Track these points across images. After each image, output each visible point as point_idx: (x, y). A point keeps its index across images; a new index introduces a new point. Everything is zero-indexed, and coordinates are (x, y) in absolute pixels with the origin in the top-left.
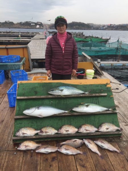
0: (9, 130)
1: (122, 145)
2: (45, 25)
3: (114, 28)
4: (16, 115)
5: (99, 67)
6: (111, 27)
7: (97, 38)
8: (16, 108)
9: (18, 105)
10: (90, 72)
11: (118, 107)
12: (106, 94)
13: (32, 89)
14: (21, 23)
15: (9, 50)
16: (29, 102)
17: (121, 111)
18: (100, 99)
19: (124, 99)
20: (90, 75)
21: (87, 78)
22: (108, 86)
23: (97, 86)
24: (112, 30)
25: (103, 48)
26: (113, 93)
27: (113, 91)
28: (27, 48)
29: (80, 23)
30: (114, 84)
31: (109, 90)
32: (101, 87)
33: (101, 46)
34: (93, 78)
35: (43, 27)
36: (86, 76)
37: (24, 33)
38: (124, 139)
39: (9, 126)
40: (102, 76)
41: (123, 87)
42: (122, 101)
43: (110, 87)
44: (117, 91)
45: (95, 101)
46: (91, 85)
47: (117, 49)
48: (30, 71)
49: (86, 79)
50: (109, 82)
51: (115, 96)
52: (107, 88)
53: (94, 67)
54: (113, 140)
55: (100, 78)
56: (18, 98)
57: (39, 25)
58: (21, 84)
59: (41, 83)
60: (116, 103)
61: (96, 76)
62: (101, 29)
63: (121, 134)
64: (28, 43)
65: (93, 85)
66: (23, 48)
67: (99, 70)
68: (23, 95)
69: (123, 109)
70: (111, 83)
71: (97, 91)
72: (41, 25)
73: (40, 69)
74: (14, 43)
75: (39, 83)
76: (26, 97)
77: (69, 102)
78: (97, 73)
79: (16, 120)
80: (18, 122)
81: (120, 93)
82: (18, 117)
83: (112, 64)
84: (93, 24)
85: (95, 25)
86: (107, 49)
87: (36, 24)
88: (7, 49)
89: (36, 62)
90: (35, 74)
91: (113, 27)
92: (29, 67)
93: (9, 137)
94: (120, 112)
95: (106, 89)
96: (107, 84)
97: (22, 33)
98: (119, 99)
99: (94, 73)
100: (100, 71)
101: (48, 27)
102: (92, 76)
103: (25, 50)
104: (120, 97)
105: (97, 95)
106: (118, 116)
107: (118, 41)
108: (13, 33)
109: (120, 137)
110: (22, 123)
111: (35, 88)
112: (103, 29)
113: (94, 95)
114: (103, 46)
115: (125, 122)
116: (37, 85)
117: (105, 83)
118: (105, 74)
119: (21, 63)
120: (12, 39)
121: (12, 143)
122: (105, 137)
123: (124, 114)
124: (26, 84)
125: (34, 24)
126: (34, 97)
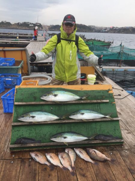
0: (6, 138)
1: (123, 153)
2: (45, 26)
3: (117, 31)
4: (14, 122)
5: (101, 72)
6: (114, 30)
7: (99, 41)
8: (14, 114)
9: (16, 111)
10: (92, 77)
11: (120, 114)
12: (108, 101)
13: (31, 94)
14: (19, 23)
15: (7, 53)
16: (28, 109)
17: (124, 119)
18: (102, 105)
19: (126, 106)
20: (91, 80)
21: (89, 83)
22: (110, 92)
23: (99, 92)
24: (114, 32)
25: (105, 52)
26: (115, 100)
27: (115, 97)
28: (25, 51)
29: (81, 25)
30: (116, 90)
31: (111, 97)
32: (103, 93)
33: (104, 50)
34: (95, 83)
35: (42, 28)
36: (87, 81)
37: (22, 34)
38: (126, 148)
39: (6, 133)
40: (104, 82)
41: (125, 93)
42: (124, 107)
43: (113, 94)
44: (119, 97)
45: (97, 108)
46: (93, 91)
47: (119, 53)
48: (28, 75)
49: (87, 84)
50: (111, 88)
51: (117, 102)
52: (110, 94)
53: (96, 71)
54: (115, 149)
55: (102, 83)
56: (16, 103)
57: (38, 26)
58: (20, 89)
59: (40, 88)
60: (118, 109)
61: (97, 81)
62: (102, 32)
63: (123, 142)
64: (26, 45)
65: (94, 90)
66: (22, 51)
67: (101, 75)
68: (22, 101)
69: (125, 116)
70: (113, 89)
71: (99, 98)
72: (40, 26)
73: (39, 73)
74: (12, 45)
75: (38, 88)
76: (24, 103)
77: (70, 108)
78: (99, 79)
79: (14, 126)
80: (16, 129)
81: (122, 100)
82: (16, 124)
83: (113, 69)
84: (94, 26)
85: (96, 27)
86: (109, 53)
87: (35, 25)
88: (4, 51)
89: (36, 66)
90: (33, 78)
91: (115, 30)
92: (28, 71)
93: (5, 145)
94: (122, 119)
95: (108, 95)
96: (109, 90)
97: (20, 34)
98: (121, 106)
99: (96, 79)
100: (102, 77)
101: (47, 28)
102: (94, 82)
103: (23, 52)
104: (123, 104)
105: (99, 101)
106: (120, 123)
107: (121, 45)
108: (10, 34)
109: (122, 145)
110: (19, 130)
111: (34, 93)
112: (105, 32)
113: (95, 101)
114: (106, 50)
115: (127, 130)
116: (36, 91)
117: (107, 89)
118: (107, 79)
119: (19, 66)
120: (10, 41)
121: (9, 151)
122: (106, 145)
123: (127, 122)
124: (24, 89)
125: (33, 25)
126: (33, 103)
